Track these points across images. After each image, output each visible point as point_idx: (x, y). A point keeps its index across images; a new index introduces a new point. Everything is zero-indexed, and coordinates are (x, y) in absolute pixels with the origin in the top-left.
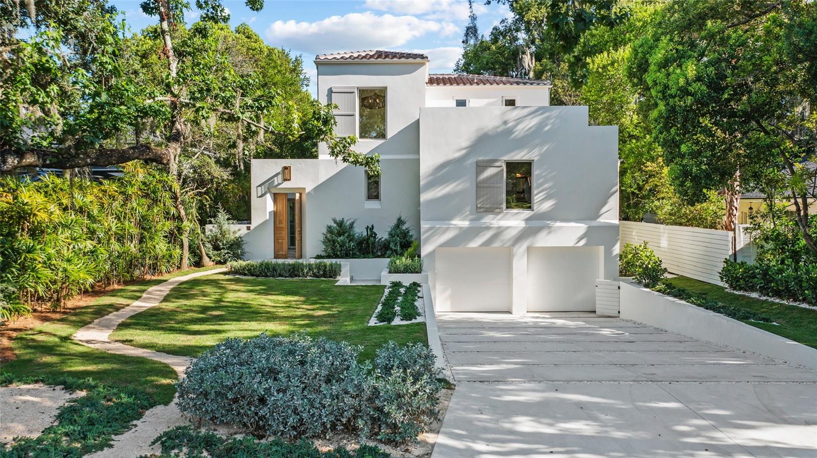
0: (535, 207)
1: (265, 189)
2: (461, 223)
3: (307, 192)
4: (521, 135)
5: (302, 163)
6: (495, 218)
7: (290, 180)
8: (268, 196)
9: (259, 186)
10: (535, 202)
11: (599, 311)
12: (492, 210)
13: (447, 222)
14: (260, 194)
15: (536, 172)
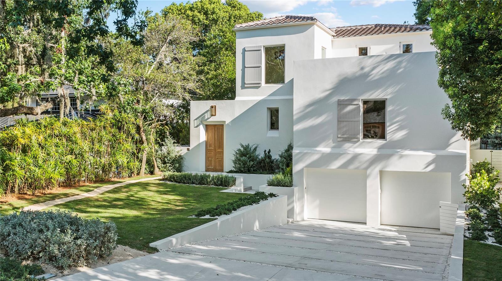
0: (388, 137)
1: (199, 121)
2: (325, 149)
3: (226, 124)
4: (376, 78)
5: (223, 103)
6: (353, 145)
7: (215, 115)
8: (201, 126)
9: (195, 120)
10: (388, 132)
11: (443, 229)
12: (350, 138)
13: (313, 148)
14: (196, 125)
15: (389, 108)
